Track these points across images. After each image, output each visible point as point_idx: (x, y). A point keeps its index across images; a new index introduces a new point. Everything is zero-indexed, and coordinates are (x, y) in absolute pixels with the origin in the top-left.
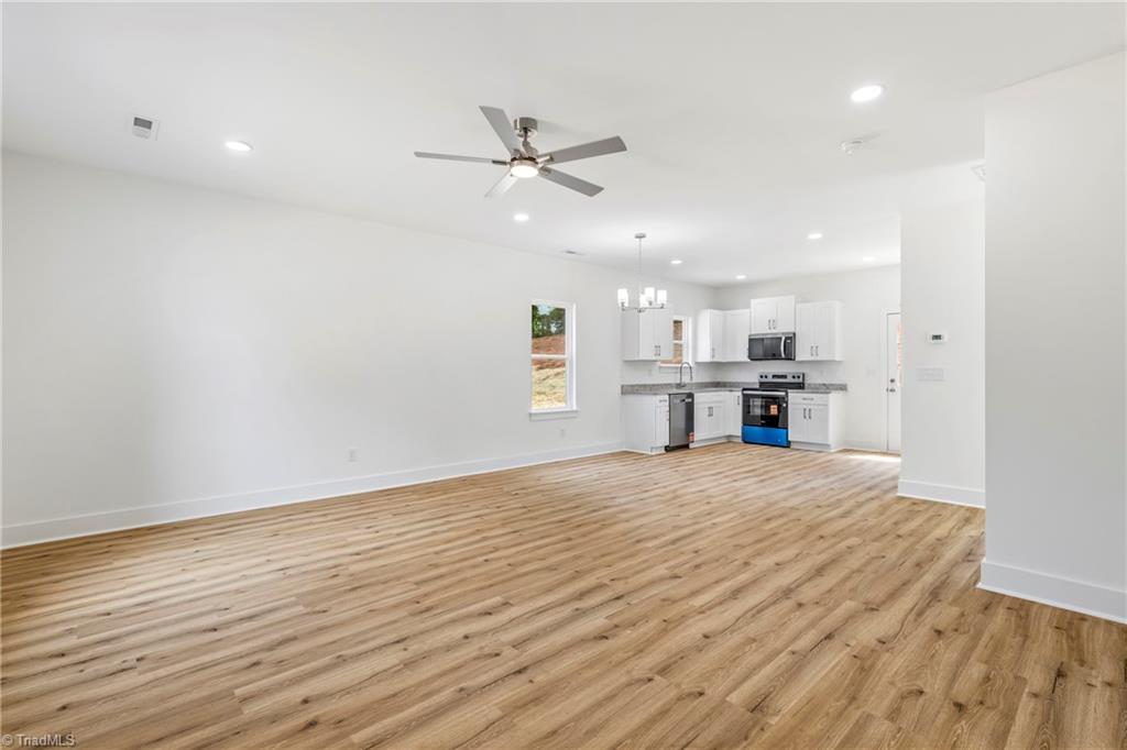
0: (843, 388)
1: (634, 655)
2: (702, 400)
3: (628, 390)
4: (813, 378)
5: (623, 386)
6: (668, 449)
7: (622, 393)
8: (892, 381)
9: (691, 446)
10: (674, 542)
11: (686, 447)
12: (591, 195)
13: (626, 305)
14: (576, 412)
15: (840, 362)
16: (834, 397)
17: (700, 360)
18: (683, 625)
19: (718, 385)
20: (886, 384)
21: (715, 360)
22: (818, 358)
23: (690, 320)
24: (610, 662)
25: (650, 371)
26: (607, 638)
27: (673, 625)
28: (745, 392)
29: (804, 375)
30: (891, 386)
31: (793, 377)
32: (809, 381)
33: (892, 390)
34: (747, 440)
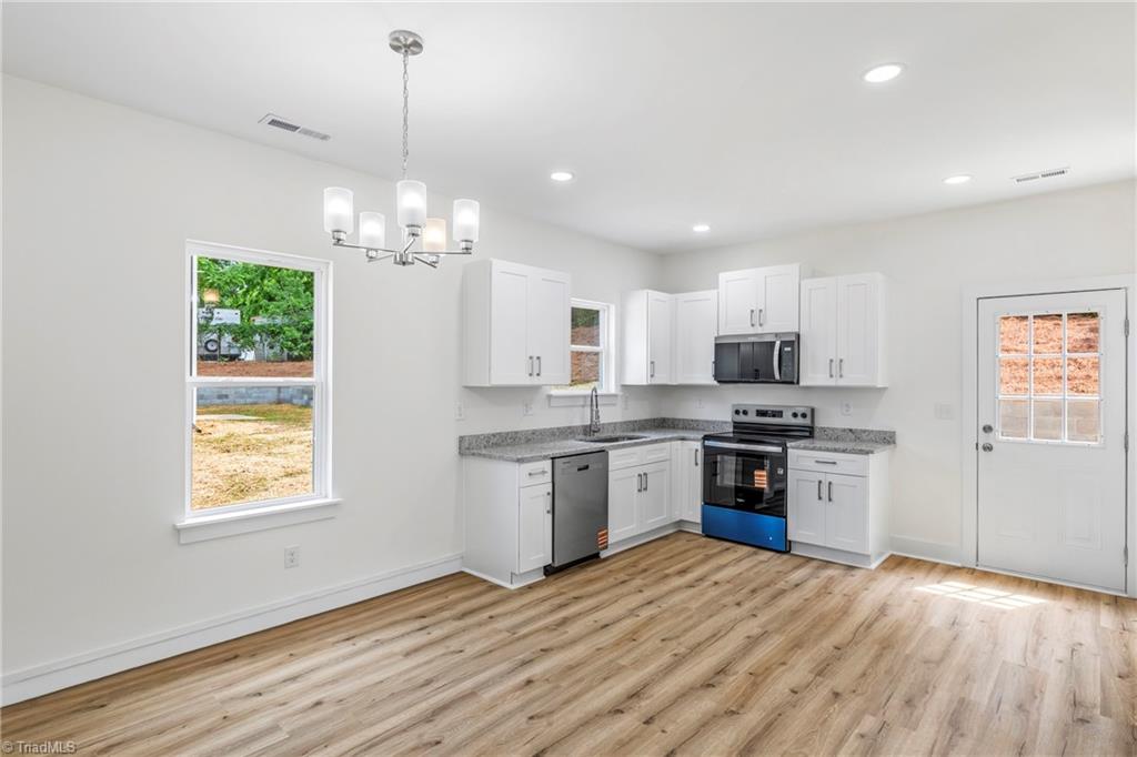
0: (888, 439)
4: (831, 418)
8: (988, 429)
15: (885, 389)
16: (877, 461)
20: (971, 435)
22: (842, 383)
28: (709, 443)
29: (813, 410)
30: (984, 439)
31: (795, 415)
32: (821, 422)
33: (988, 448)
34: (711, 531)
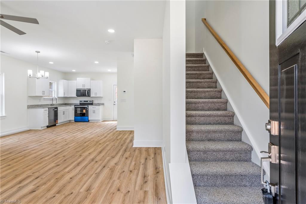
0: (103, 104)
1: (47, 192)
2: (61, 109)
3: (30, 107)
4: (95, 102)
5: (28, 106)
6: (48, 127)
7: (28, 108)
8: (115, 102)
9: (57, 125)
10: (55, 156)
11: (55, 125)
12: (20, 35)
13: (32, 76)
14: (5, 116)
15: (102, 97)
16: (101, 107)
17: (59, 96)
18: (63, 178)
19: (66, 104)
20: (113, 103)
21: (65, 96)
22: (97, 96)
23: (56, 83)
24: (38, 197)
25: (40, 100)
26: (35, 191)
27: (60, 179)
28: (75, 106)
29: (93, 101)
30: (114, 103)
31: (90, 101)
32: (94, 102)
33: (115, 105)
34: (76, 121)
